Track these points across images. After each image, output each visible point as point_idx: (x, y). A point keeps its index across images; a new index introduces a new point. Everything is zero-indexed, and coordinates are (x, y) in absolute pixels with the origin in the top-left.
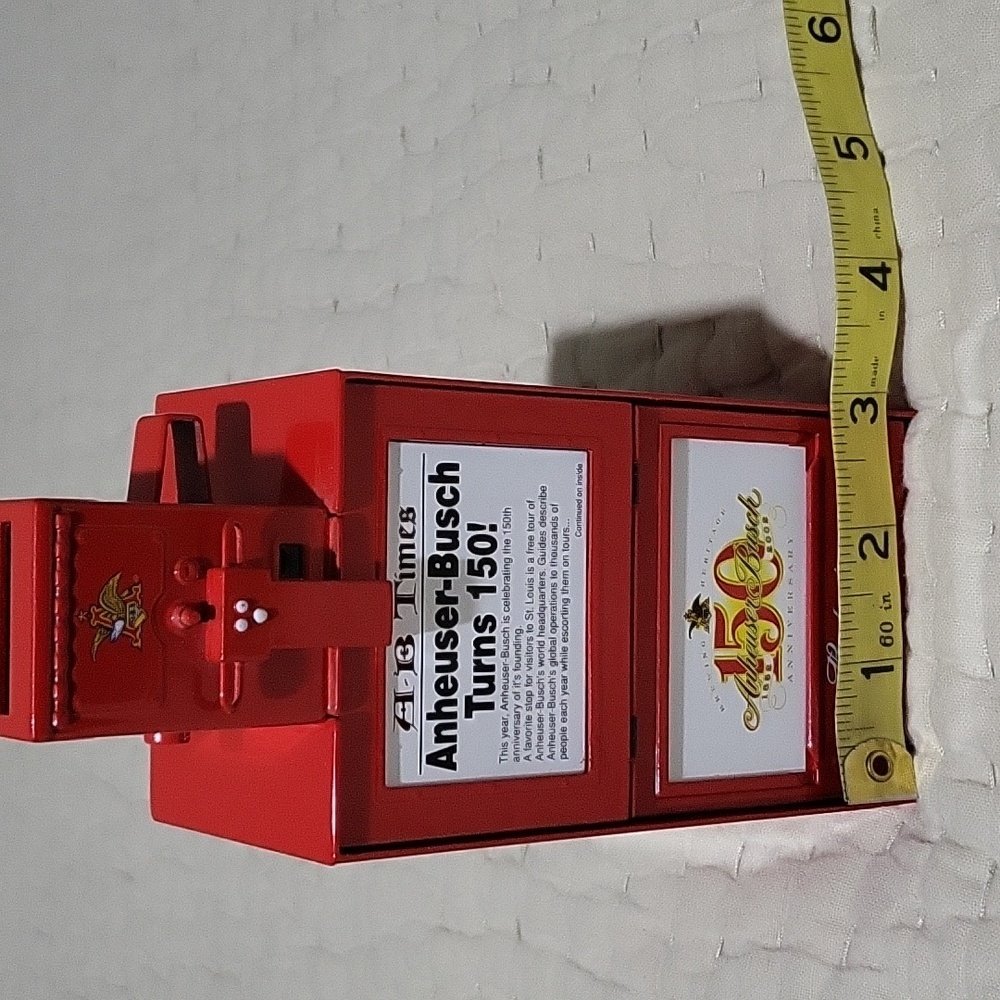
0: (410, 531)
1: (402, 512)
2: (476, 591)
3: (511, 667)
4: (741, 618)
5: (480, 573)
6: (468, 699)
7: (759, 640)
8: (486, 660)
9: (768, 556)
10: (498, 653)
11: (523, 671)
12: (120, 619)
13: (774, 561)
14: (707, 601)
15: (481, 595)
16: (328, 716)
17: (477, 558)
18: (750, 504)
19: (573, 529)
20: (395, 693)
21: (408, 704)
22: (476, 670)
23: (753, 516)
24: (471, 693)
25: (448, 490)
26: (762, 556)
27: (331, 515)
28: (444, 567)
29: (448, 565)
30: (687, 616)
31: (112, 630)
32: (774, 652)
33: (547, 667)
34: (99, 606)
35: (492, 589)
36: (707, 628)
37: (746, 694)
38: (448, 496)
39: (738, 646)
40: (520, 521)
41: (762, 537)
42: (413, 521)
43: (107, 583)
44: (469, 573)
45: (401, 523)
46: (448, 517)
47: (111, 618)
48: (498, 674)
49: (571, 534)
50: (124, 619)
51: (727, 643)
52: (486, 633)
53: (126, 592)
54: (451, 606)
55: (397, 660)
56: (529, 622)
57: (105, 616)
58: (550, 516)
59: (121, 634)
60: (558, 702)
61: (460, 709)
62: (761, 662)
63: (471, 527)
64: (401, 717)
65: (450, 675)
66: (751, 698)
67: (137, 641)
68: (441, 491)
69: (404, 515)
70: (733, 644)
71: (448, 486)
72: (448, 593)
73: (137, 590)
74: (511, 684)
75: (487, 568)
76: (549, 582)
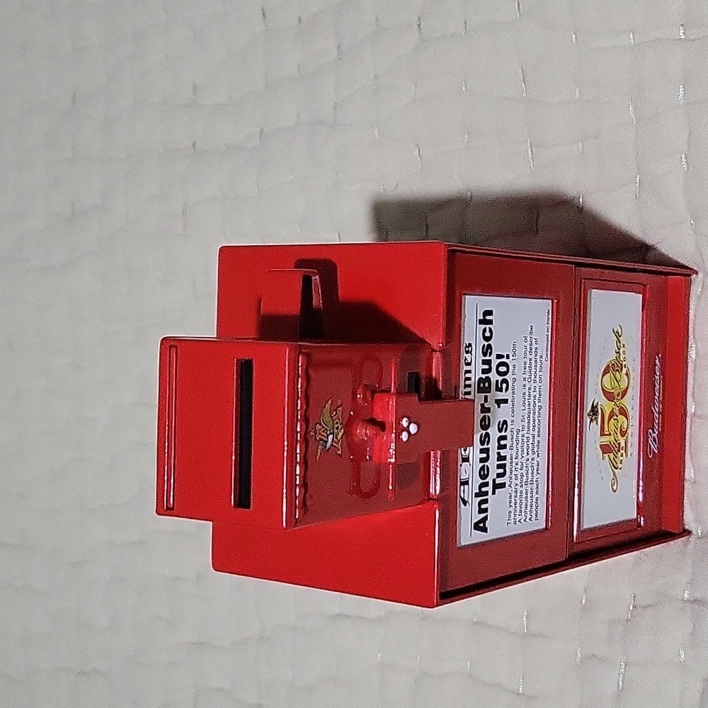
0: (469, 361)
1: (466, 347)
2: (499, 402)
3: (514, 456)
4: (612, 414)
5: (501, 390)
6: (494, 480)
7: (619, 429)
8: (503, 452)
9: (624, 370)
10: (508, 447)
11: (519, 460)
12: (331, 434)
13: (627, 374)
14: (597, 403)
15: (502, 405)
16: (430, 499)
17: (500, 378)
18: (618, 335)
19: (544, 356)
20: (461, 479)
21: (466, 486)
22: (498, 460)
23: (618, 344)
24: (495, 477)
25: (488, 330)
26: (621, 371)
27: (433, 350)
28: (484, 385)
29: (487, 385)
30: (589, 415)
31: (327, 442)
32: (625, 438)
33: (530, 456)
34: (321, 425)
35: (506, 401)
36: (597, 422)
37: (613, 467)
38: (488, 334)
39: (610, 435)
40: (520, 351)
41: (622, 359)
42: (471, 352)
43: (325, 406)
44: (496, 390)
45: (465, 355)
46: (487, 350)
47: (326, 433)
48: (507, 462)
49: (543, 359)
50: (333, 434)
51: (605, 433)
52: (503, 434)
53: (334, 413)
54: (487, 414)
55: (462, 455)
56: (523, 423)
57: (323, 432)
58: (534, 346)
59: (332, 445)
60: (534, 480)
61: (489, 489)
62: (619, 444)
63: (499, 356)
64: (462, 497)
65: (486, 464)
66: (615, 470)
67: (339, 450)
68: (485, 330)
69: (467, 349)
70: (608, 433)
71: (488, 326)
72: (486, 405)
73: (339, 411)
74: (513, 469)
75: (504, 386)
76: (532, 394)
